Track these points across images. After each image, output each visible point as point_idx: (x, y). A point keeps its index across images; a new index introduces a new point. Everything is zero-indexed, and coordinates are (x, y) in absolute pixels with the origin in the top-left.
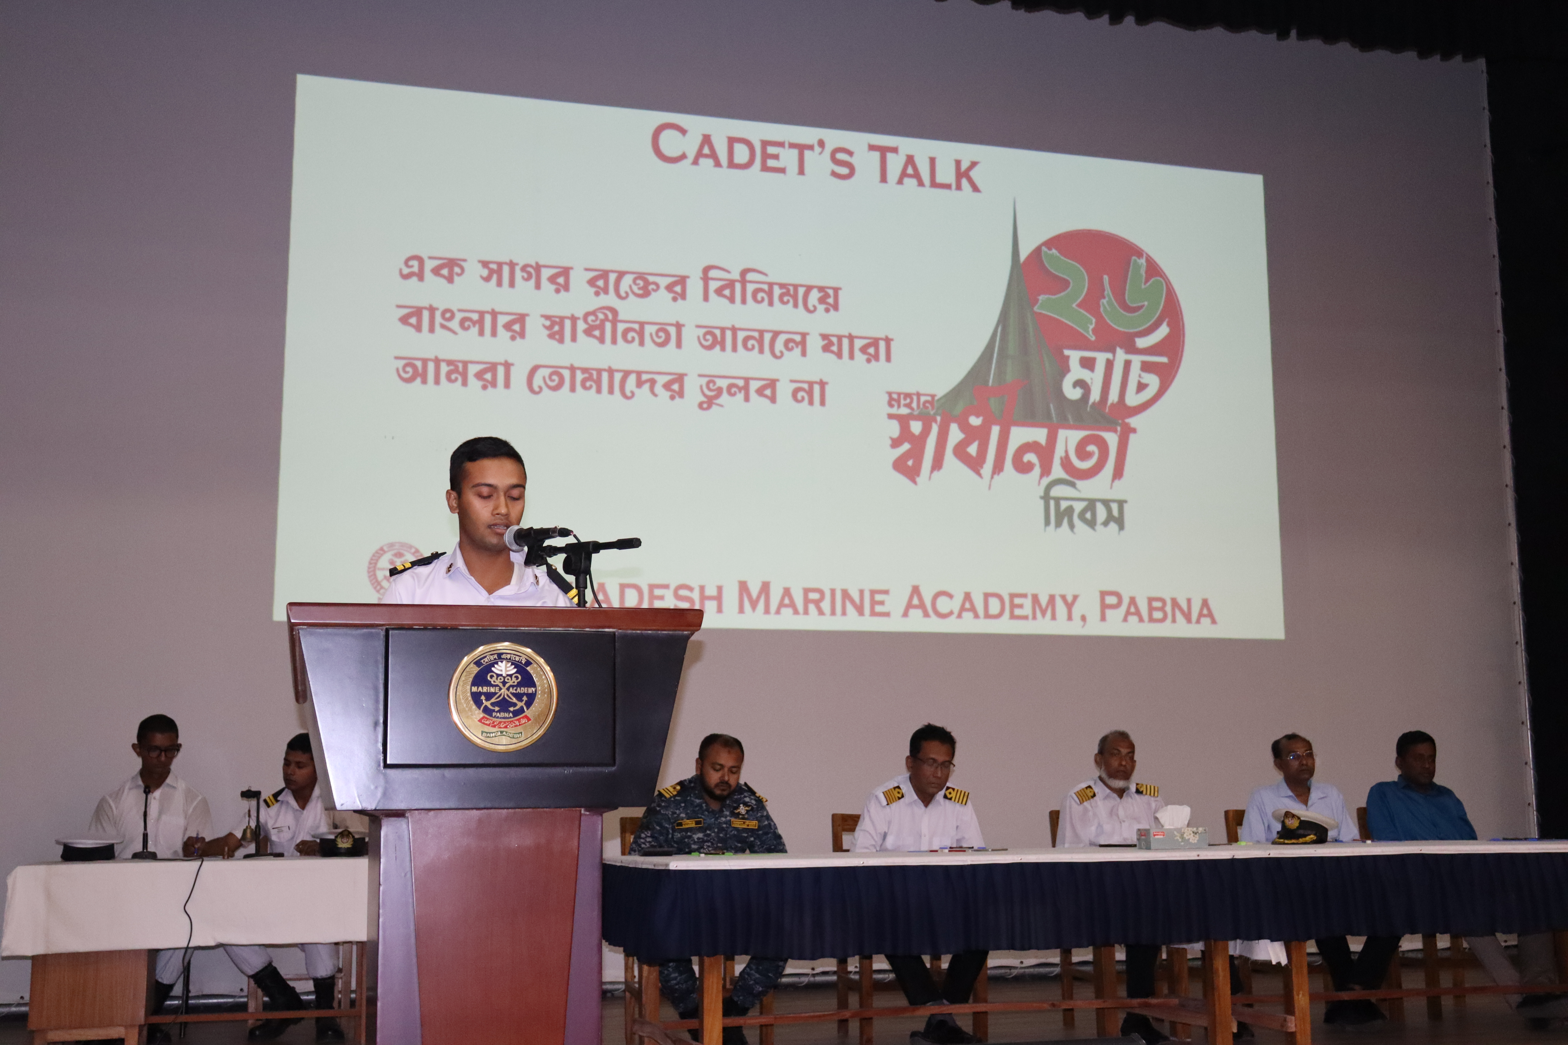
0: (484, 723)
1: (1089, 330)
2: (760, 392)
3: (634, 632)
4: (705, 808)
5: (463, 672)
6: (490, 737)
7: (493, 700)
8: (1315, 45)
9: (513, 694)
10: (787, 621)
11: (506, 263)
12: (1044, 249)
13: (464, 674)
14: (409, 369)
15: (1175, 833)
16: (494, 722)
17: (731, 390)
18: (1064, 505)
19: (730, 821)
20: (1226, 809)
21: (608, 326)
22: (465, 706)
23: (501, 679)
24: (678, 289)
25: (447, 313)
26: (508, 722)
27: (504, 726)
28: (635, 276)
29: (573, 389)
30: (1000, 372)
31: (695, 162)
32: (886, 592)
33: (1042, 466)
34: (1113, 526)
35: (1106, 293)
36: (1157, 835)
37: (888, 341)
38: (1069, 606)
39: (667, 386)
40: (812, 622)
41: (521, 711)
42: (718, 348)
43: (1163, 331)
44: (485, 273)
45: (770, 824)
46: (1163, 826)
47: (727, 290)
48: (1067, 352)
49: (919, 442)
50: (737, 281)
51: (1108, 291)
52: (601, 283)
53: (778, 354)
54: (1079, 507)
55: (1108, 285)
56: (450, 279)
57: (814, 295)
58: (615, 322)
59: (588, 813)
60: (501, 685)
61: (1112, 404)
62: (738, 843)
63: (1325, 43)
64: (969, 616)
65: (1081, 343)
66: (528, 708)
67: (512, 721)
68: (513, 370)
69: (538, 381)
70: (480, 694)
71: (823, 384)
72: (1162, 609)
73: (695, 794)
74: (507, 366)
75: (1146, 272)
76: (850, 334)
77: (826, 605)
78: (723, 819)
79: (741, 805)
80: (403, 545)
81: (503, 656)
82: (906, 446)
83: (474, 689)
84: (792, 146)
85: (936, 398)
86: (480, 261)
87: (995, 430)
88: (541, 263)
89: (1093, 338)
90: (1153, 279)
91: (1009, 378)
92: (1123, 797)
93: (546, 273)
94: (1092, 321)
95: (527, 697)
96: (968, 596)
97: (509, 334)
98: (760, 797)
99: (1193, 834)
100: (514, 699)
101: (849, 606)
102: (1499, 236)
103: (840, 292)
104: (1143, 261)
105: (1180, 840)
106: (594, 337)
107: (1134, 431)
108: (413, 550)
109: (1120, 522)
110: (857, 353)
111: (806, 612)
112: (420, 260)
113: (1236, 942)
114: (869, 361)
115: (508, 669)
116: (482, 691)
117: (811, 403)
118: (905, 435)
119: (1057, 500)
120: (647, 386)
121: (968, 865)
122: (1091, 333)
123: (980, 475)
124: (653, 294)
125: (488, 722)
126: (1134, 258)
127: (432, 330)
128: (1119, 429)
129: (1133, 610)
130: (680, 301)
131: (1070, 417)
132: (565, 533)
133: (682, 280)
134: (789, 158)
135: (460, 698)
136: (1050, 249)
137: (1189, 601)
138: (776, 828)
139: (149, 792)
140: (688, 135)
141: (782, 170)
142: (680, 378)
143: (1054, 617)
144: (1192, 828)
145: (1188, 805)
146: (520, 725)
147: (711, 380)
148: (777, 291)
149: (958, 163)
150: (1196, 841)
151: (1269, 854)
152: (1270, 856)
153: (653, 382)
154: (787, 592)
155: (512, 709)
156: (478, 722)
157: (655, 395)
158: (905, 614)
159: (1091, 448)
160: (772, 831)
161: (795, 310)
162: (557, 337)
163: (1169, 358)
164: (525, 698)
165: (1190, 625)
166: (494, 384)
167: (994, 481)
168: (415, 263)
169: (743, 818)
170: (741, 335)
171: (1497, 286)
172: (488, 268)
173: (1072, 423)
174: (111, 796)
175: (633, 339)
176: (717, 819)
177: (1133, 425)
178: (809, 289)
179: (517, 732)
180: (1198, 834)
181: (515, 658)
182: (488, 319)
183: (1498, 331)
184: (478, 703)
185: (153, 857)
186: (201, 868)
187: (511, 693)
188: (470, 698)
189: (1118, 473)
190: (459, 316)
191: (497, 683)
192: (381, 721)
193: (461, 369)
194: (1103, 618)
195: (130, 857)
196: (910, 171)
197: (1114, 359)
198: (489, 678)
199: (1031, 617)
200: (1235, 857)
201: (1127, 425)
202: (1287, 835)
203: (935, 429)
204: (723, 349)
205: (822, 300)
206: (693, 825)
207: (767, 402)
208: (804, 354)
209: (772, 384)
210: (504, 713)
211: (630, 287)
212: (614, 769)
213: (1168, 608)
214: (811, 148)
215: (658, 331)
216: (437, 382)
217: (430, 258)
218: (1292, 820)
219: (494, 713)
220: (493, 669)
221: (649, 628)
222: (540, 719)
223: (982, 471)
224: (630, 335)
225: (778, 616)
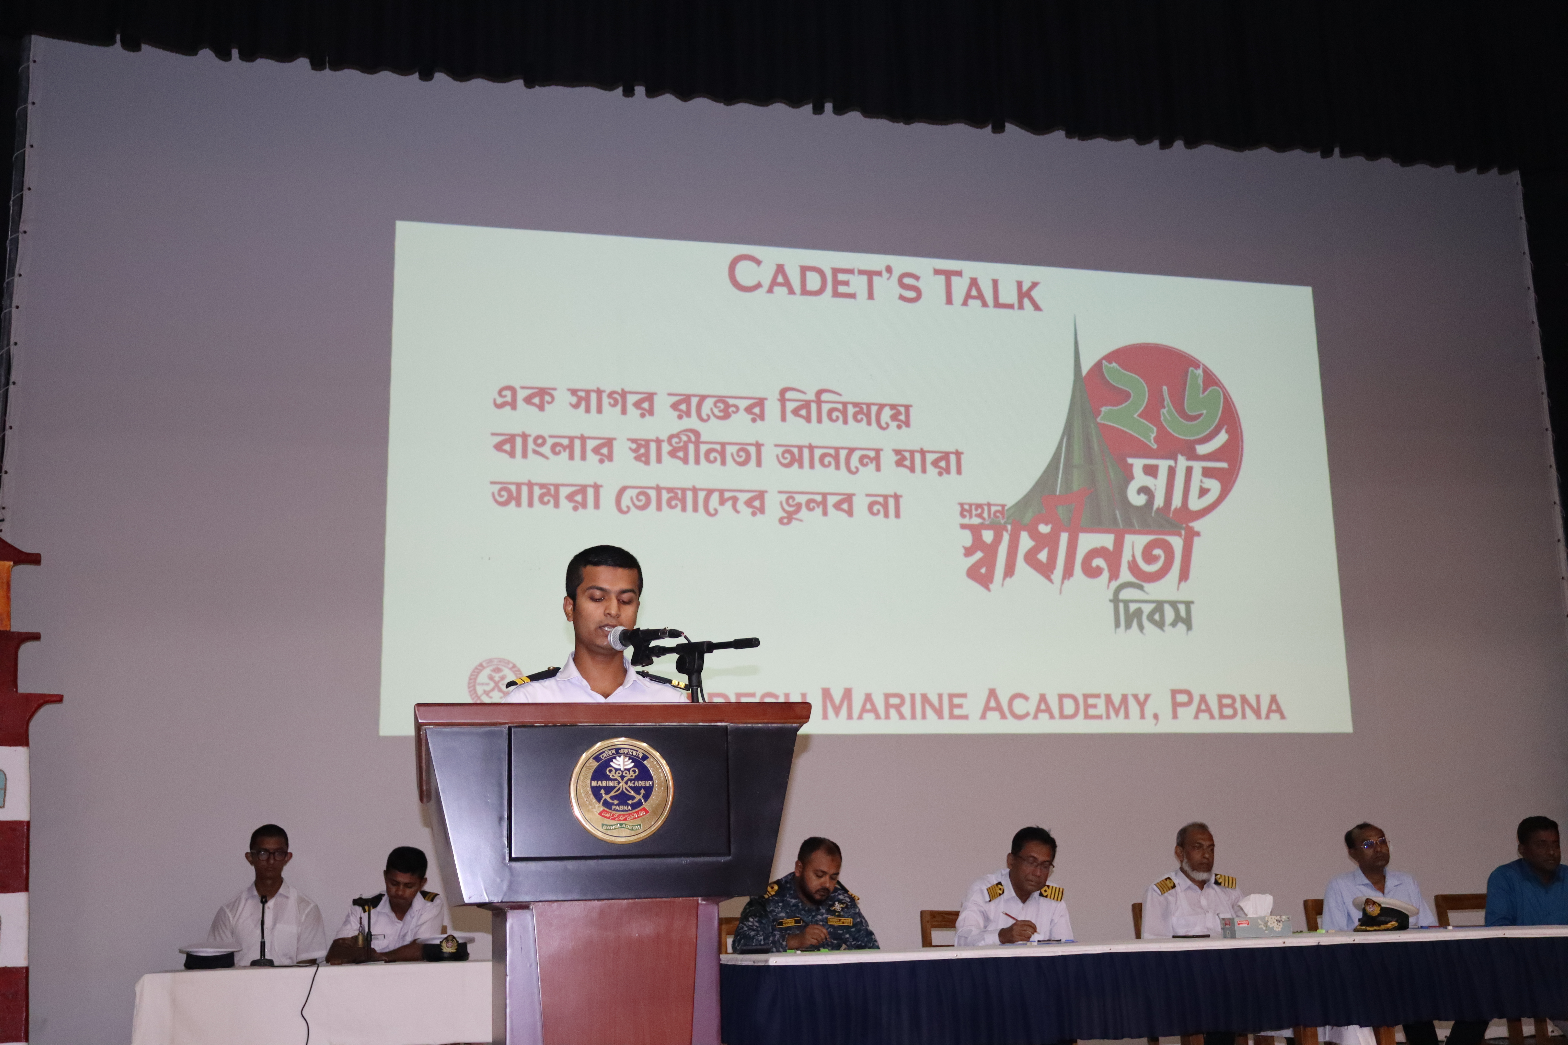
0: (604, 816)
1: (1150, 438)
2: (837, 506)
3: (745, 725)
4: (801, 907)
5: (583, 767)
6: (610, 830)
7: (612, 794)
8: (1358, 161)
9: (631, 787)
10: (869, 726)
11: (593, 391)
12: (1104, 362)
13: (584, 769)
14: (504, 493)
15: (1260, 921)
16: (613, 815)
17: (810, 505)
18: (1133, 607)
19: (827, 918)
20: (1306, 899)
21: (691, 447)
22: (586, 800)
23: (619, 773)
24: (757, 410)
25: (540, 440)
26: (627, 814)
27: (623, 818)
28: (715, 399)
29: (659, 508)
30: (1067, 480)
31: (770, 291)
32: (964, 696)
33: (1110, 570)
34: (1181, 627)
35: (1166, 403)
36: (1242, 924)
37: (958, 454)
38: (1142, 705)
39: (749, 503)
40: (894, 726)
41: (639, 804)
42: (796, 465)
43: (1222, 438)
44: (574, 400)
45: (861, 921)
46: (1246, 915)
47: (803, 410)
48: (1130, 461)
49: (991, 551)
50: (813, 401)
51: (1167, 401)
52: (683, 407)
53: (854, 469)
54: (1147, 608)
55: (1167, 396)
56: (541, 408)
57: (887, 413)
58: (697, 443)
59: (704, 902)
60: (619, 779)
61: (1176, 509)
62: (834, 940)
63: (1367, 159)
64: (1043, 716)
65: (1143, 451)
66: (645, 801)
67: (631, 814)
68: (602, 491)
69: (626, 501)
70: (600, 788)
71: (897, 497)
72: (1232, 706)
73: (790, 894)
74: (597, 487)
75: (1204, 382)
76: (922, 449)
77: (906, 710)
78: (820, 917)
79: (837, 903)
80: (501, 660)
81: (621, 751)
82: (979, 555)
83: (594, 783)
84: (861, 272)
85: (1006, 508)
86: (569, 390)
87: (1064, 537)
88: (626, 389)
89: (1155, 446)
90: (1210, 389)
91: (1076, 487)
92: (1204, 889)
93: (631, 399)
94: (1153, 429)
95: (644, 790)
96: (1043, 698)
97: (598, 457)
98: (852, 895)
99: (1276, 922)
100: (632, 792)
101: (929, 710)
102: (1542, 339)
103: (911, 409)
104: (1200, 372)
105: (1264, 928)
106: (679, 458)
107: (1198, 534)
108: (511, 665)
109: (1188, 623)
110: (929, 467)
111: (887, 717)
112: (513, 390)
113: (1325, 1028)
114: (940, 474)
115: (626, 763)
116: (601, 785)
117: (886, 515)
118: (978, 544)
119: (1126, 603)
120: (729, 504)
121: (1059, 956)
122: (1152, 441)
123: (1051, 580)
124: (733, 416)
125: (607, 815)
126: (1191, 369)
127: (525, 455)
128: (1183, 532)
129: (1203, 707)
130: (759, 422)
131: (1135, 521)
132: (675, 634)
133: (760, 402)
134: (858, 284)
135: (581, 793)
136: (1110, 363)
137: (1258, 697)
138: (867, 925)
139: (266, 902)
140: (762, 265)
141: (853, 296)
142: (761, 495)
143: (1127, 716)
144: (1275, 917)
145: (1271, 894)
146: (638, 817)
147: (790, 496)
148: (851, 410)
149: (1020, 284)
150: (1280, 929)
151: (1354, 941)
152: (1355, 942)
153: (735, 500)
154: (868, 698)
155: (630, 802)
156: (599, 815)
157: (738, 512)
158: (983, 717)
159: (1157, 552)
160: (864, 928)
161: (869, 428)
162: (643, 459)
163: (1229, 465)
164: (643, 791)
165: (1259, 721)
166: (584, 505)
167: (1064, 585)
168: (508, 393)
169: (839, 916)
170: (818, 453)
171: (1543, 386)
172: (577, 396)
173: (1137, 528)
174: (228, 906)
175: (716, 459)
176: (813, 917)
177: (1196, 529)
178: (881, 407)
179: (636, 824)
180: (1281, 922)
181: (632, 752)
182: (577, 444)
183: (1547, 430)
184: (598, 797)
185: (270, 964)
186: (317, 973)
187: (629, 787)
188: (590, 792)
189: (1184, 575)
190: (550, 442)
191: (616, 777)
192: (506, 816)
193: (552, 492)
194: (1175, 716)
195: (249, 964)
196: (974, 293)
197: (1176, 466)
198: (608, 773)
199: (1104, 716)
200: (1320, 944)
201: (1191, 529)
202: (1368, 922)
203: (1006, 537)
204: (801, 466)
205: (894, 418)
206: (793, 924)
207: (844, 515)
208: (878, 469)
209: (849, 498)
210: (623, 805)
211: (711, 409)
212: (729, 858)
213: (1238, 705)
214: (879, 274)
215: (739, 451)
216: (531, 504)
217: (522, 388)
218: (1372, 907)
219: (613, 806)
220: (611, 763)
221: (760, 721)
222: (656, 812)
223: (1053, 577)
224: (712, 456)
225: (860, 721)
